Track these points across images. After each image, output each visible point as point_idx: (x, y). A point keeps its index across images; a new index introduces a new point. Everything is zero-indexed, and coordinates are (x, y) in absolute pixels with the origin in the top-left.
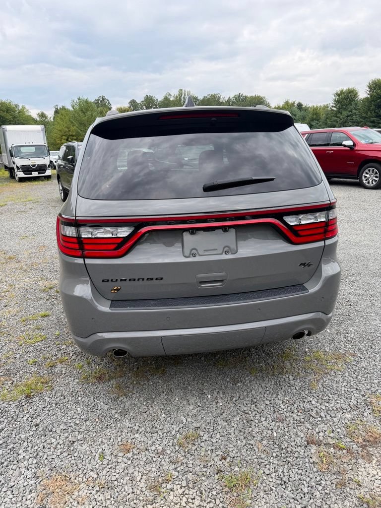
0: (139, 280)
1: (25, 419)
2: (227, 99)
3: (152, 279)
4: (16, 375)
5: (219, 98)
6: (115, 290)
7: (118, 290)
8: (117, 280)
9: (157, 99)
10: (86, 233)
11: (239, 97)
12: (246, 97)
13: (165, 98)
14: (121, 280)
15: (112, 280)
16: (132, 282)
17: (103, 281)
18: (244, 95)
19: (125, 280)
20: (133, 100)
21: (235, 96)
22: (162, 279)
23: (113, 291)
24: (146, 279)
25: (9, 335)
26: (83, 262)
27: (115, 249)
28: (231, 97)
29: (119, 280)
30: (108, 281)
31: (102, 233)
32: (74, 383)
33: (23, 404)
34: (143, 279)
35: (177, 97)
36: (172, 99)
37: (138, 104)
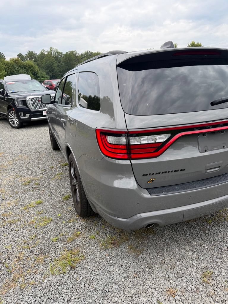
0: (169, 172)
1: (82, 286)
2: (80, 54)
3: (178, 171)
4: (49, 252)
5: (76, 54)
6: (151, 181)
7: (153, 181)
8: (153, 174)
9: (36, 54)
10: (135, 141)
11: (88, 53)
12: (92, 53)
13: (41, 53)
14: (156, 174)
15: (150, 174)
16: (164, 174)
17: (143, 175)
18: (91, 52)
19: (159, 173)
20: (20, 54)
21: (85, 52)
22: (184, 170)
23: (149, 182)
24: (174, 171)
25: (21, 221)
26: (130, 163)
27: (155, 152)
28: (83, 53)
29: (155, 174)
30: (147, 175)
31: (144, 140)
32: (97, 251)
33: (72, 274)
34: (172, 171)
35: (49, 52)
36: (46, 53)
37: (24, 56)
